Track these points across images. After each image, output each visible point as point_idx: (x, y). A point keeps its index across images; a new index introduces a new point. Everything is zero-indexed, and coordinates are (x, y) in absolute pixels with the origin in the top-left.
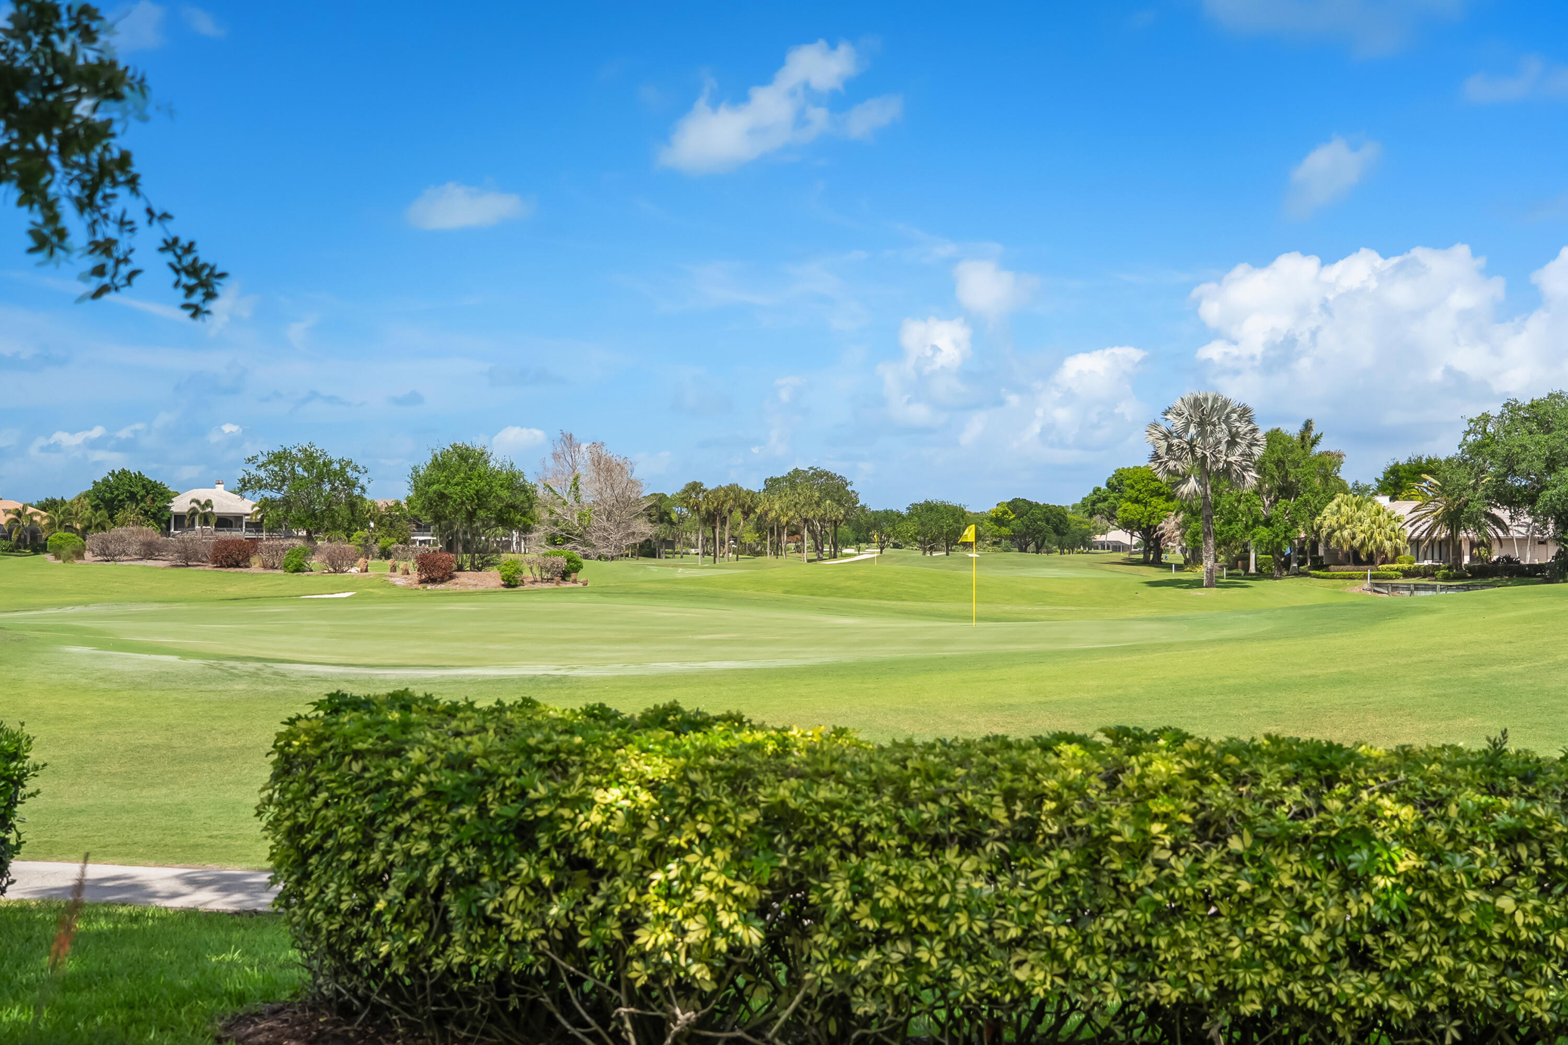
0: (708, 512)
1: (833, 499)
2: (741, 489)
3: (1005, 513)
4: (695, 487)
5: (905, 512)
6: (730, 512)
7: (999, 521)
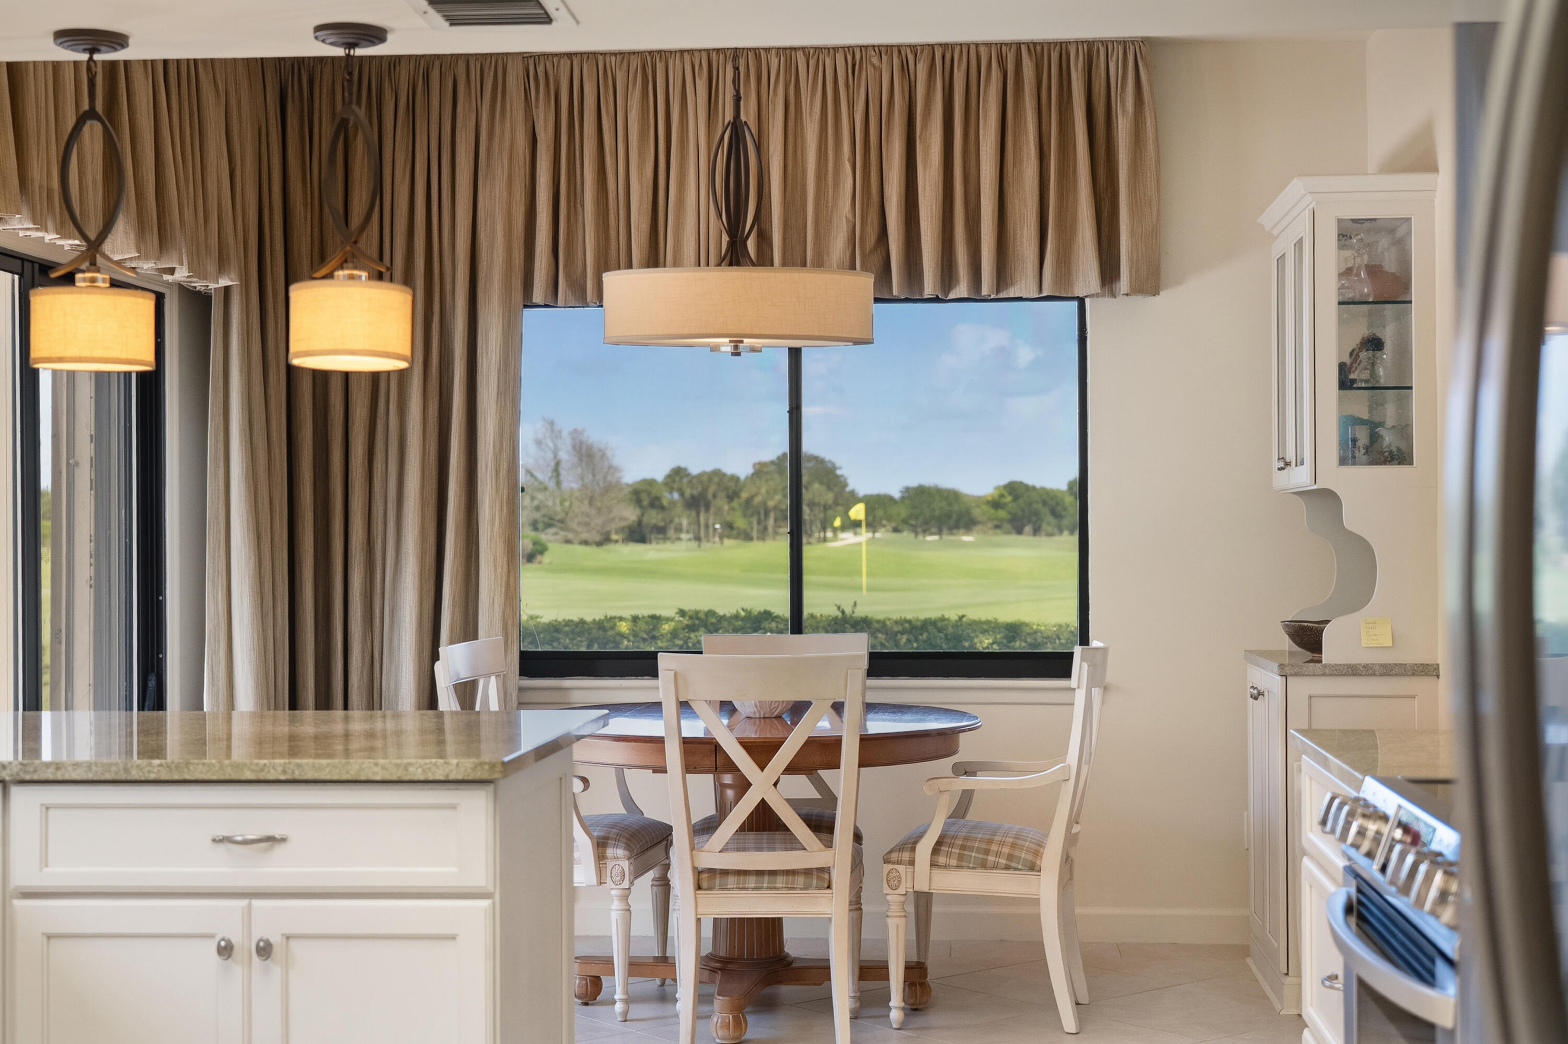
0: (693, 497)
1: (821, 483)
2: (724, 475)
3: (1002, 496)
4: (678, 473)
5: (897, 495)
6: (714, 496)
7: (996, 504)
